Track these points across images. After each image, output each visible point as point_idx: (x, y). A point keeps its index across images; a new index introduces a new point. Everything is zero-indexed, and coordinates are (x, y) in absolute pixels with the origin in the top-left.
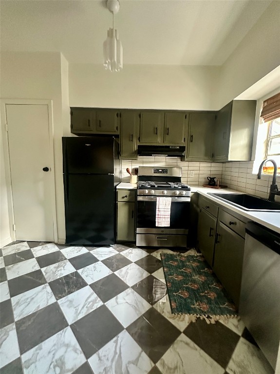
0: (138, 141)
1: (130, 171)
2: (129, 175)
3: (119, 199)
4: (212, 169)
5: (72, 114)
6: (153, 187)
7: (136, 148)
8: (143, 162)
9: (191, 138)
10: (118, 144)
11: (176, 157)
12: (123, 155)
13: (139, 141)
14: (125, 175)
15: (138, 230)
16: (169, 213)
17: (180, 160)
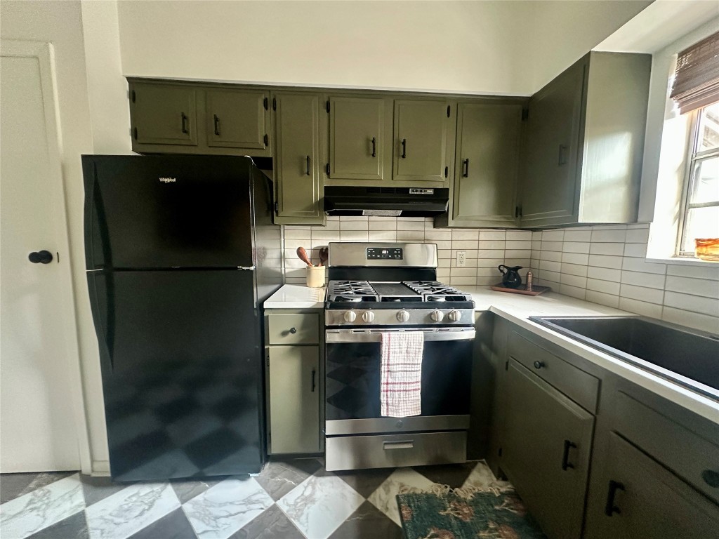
0: (325, 175)
1: (308, 255)
2: (304, 265)
3: (274, 337)
4: (510, 245)
5: (133, 96)
6: (368, 302)
7: (318, 193)
8: (340, 232)
9: (464, 169)
10: (271, 183)
11: (422, 219)
12: (286, 212)
13: (328, 174)
14: (295, 264)
15: (331, 426)
16: (418, 376)
17: (431, 224)
